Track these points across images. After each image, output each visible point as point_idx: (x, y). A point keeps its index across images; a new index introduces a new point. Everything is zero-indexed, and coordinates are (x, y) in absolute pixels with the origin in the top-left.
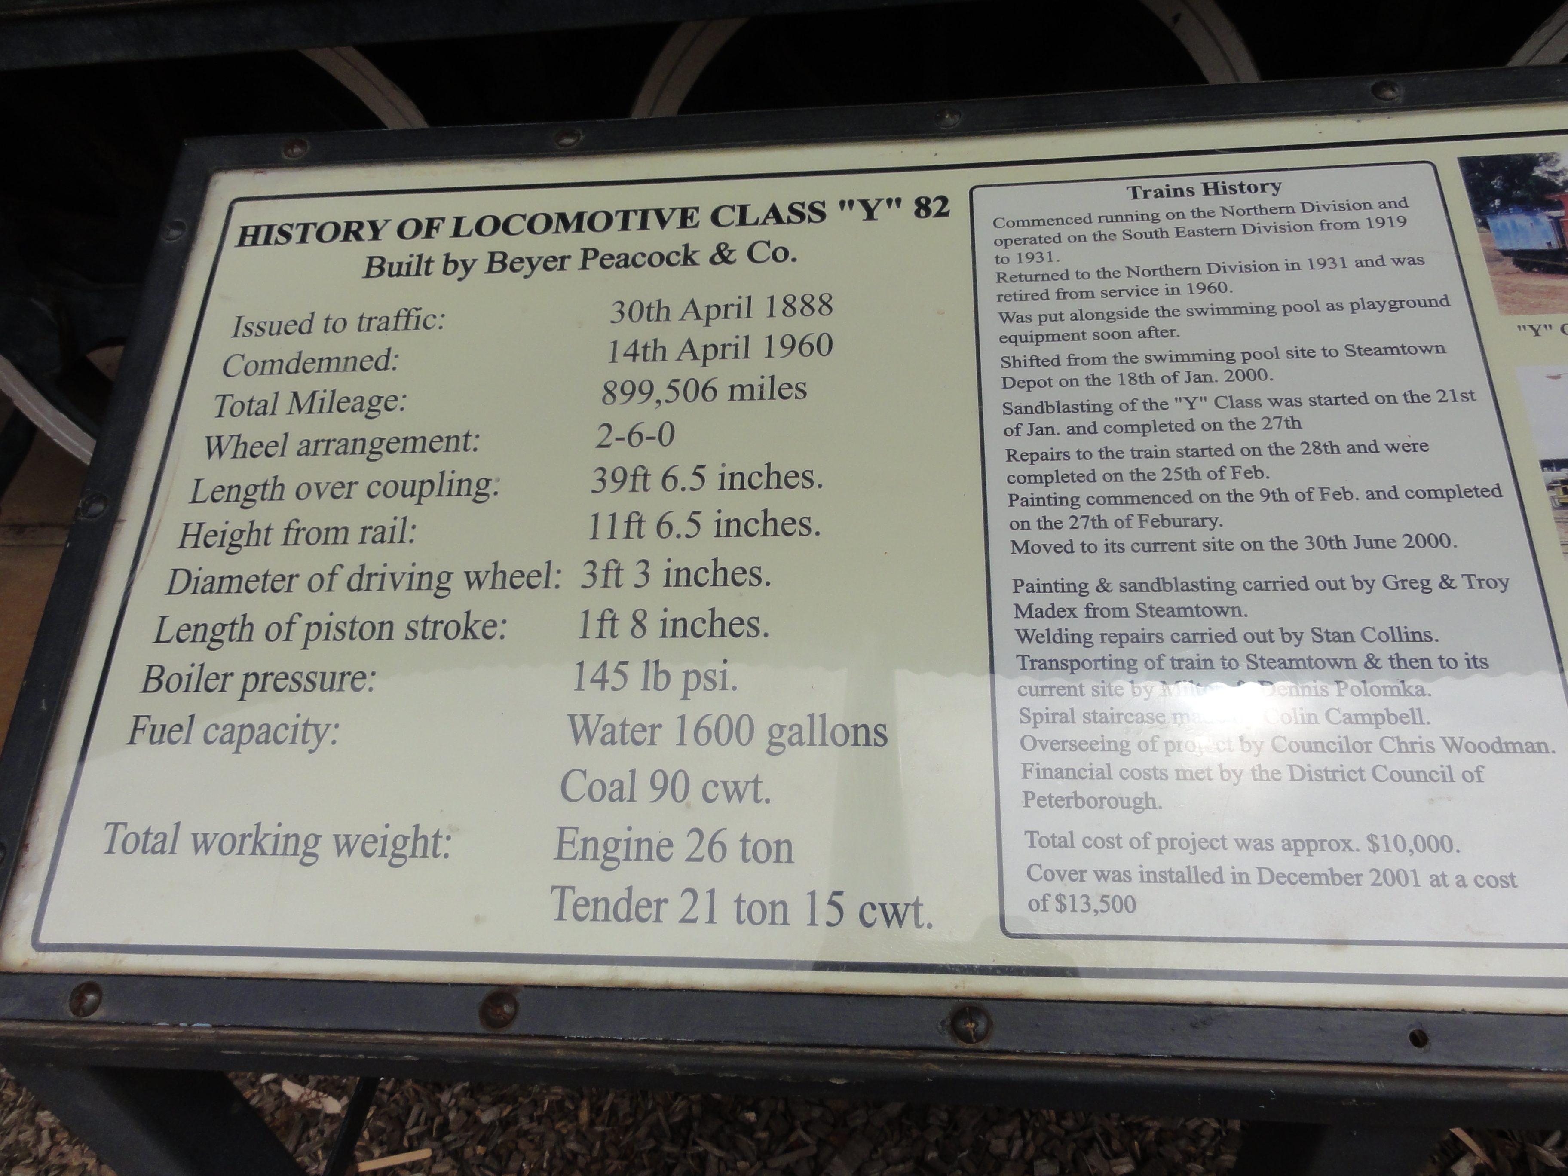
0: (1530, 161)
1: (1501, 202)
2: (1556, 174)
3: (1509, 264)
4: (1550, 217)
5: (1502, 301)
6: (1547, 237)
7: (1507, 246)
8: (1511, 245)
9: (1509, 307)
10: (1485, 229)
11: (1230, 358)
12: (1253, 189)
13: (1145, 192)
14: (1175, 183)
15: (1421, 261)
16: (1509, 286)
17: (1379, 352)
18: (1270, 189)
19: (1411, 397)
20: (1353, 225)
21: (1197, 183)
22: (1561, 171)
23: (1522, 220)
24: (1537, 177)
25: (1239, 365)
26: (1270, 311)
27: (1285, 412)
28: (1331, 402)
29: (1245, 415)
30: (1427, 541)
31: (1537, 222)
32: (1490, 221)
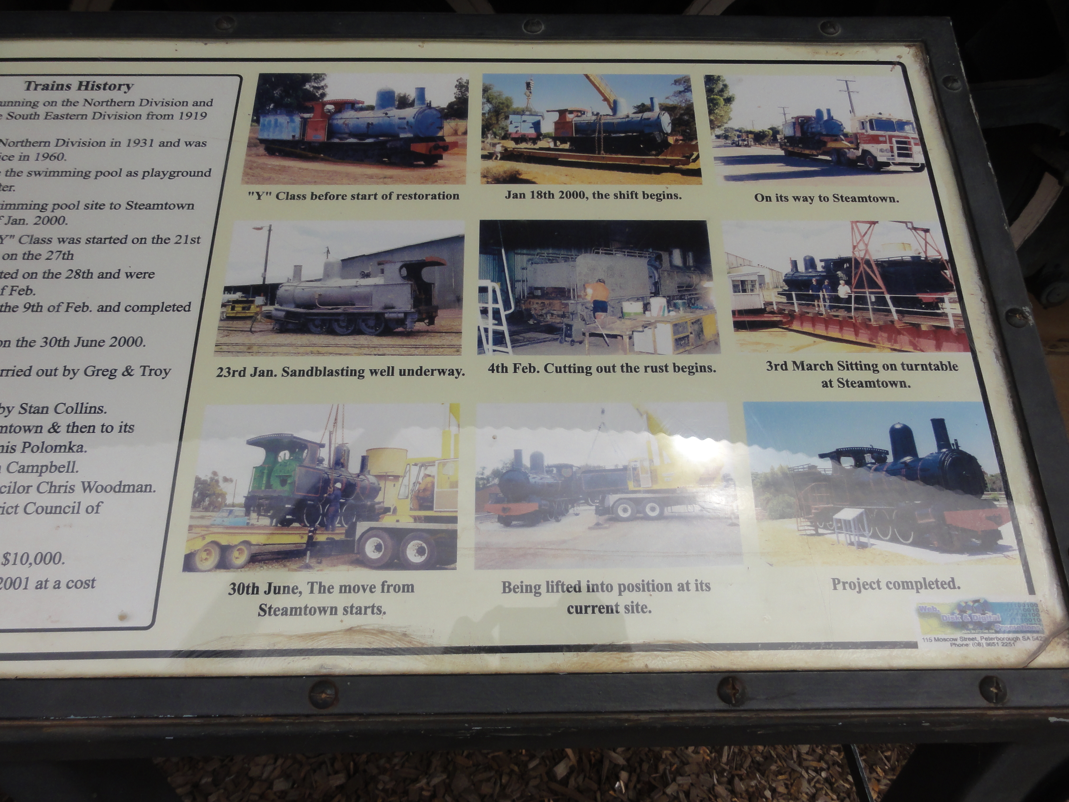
0: (306, 78)
1: (274, 106)
2: (318, 88)
3: (261, 150)
4: (302, 118)
5: (246, 174)
6: (294, 131)
7: (265, 136)
8: (268, 135)
9: (249, 179)
10: (256, 124)
11: (43, 208)
12: (113, 87)
13: (37, 85)
14: (60, 80)
15: (204, 144)
16: (255, 165)
17: (149, 207)
18: (124, 88)
19: (158, 240)
20: (170, 117)
21: (74, 82)
22: (323, 87)
23: (283, 119)
24: (306, 89)
25: (48, 213)
26: (86, 175)
27: (65, 247)
28: (101, 241)
29: (35, 249)
30: (126, 342)
31: (292, 121)
32: (262, 120)
